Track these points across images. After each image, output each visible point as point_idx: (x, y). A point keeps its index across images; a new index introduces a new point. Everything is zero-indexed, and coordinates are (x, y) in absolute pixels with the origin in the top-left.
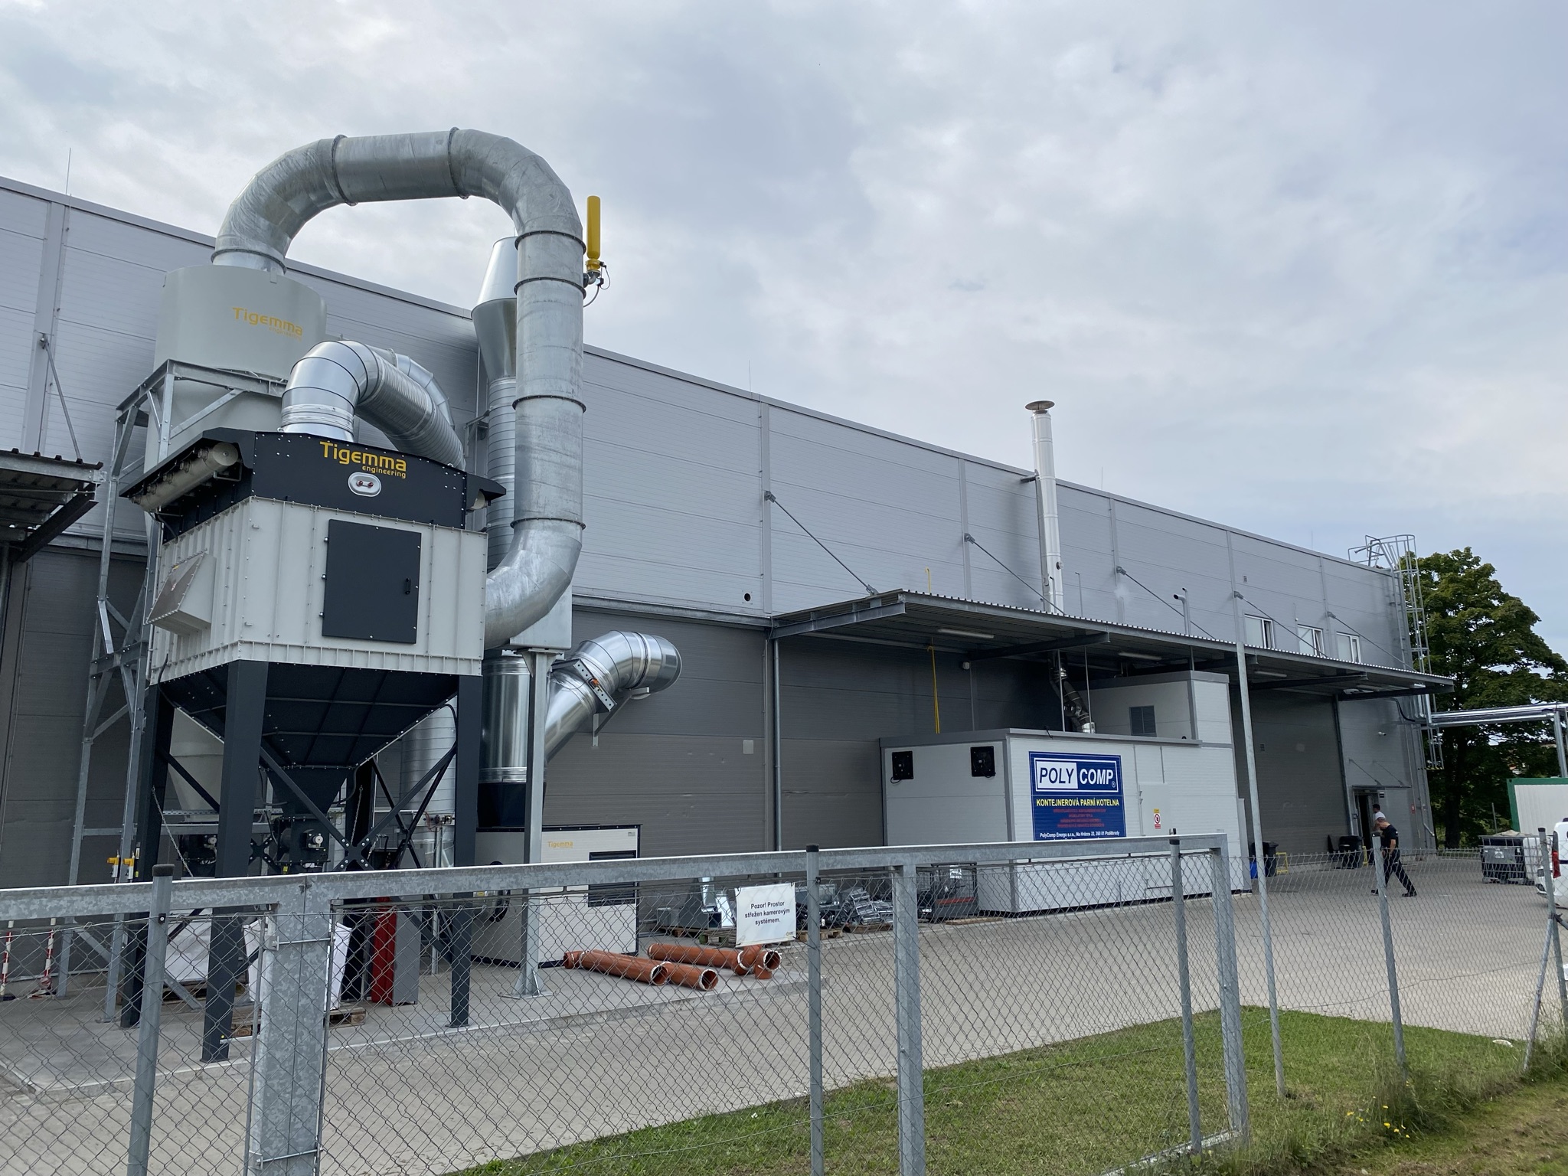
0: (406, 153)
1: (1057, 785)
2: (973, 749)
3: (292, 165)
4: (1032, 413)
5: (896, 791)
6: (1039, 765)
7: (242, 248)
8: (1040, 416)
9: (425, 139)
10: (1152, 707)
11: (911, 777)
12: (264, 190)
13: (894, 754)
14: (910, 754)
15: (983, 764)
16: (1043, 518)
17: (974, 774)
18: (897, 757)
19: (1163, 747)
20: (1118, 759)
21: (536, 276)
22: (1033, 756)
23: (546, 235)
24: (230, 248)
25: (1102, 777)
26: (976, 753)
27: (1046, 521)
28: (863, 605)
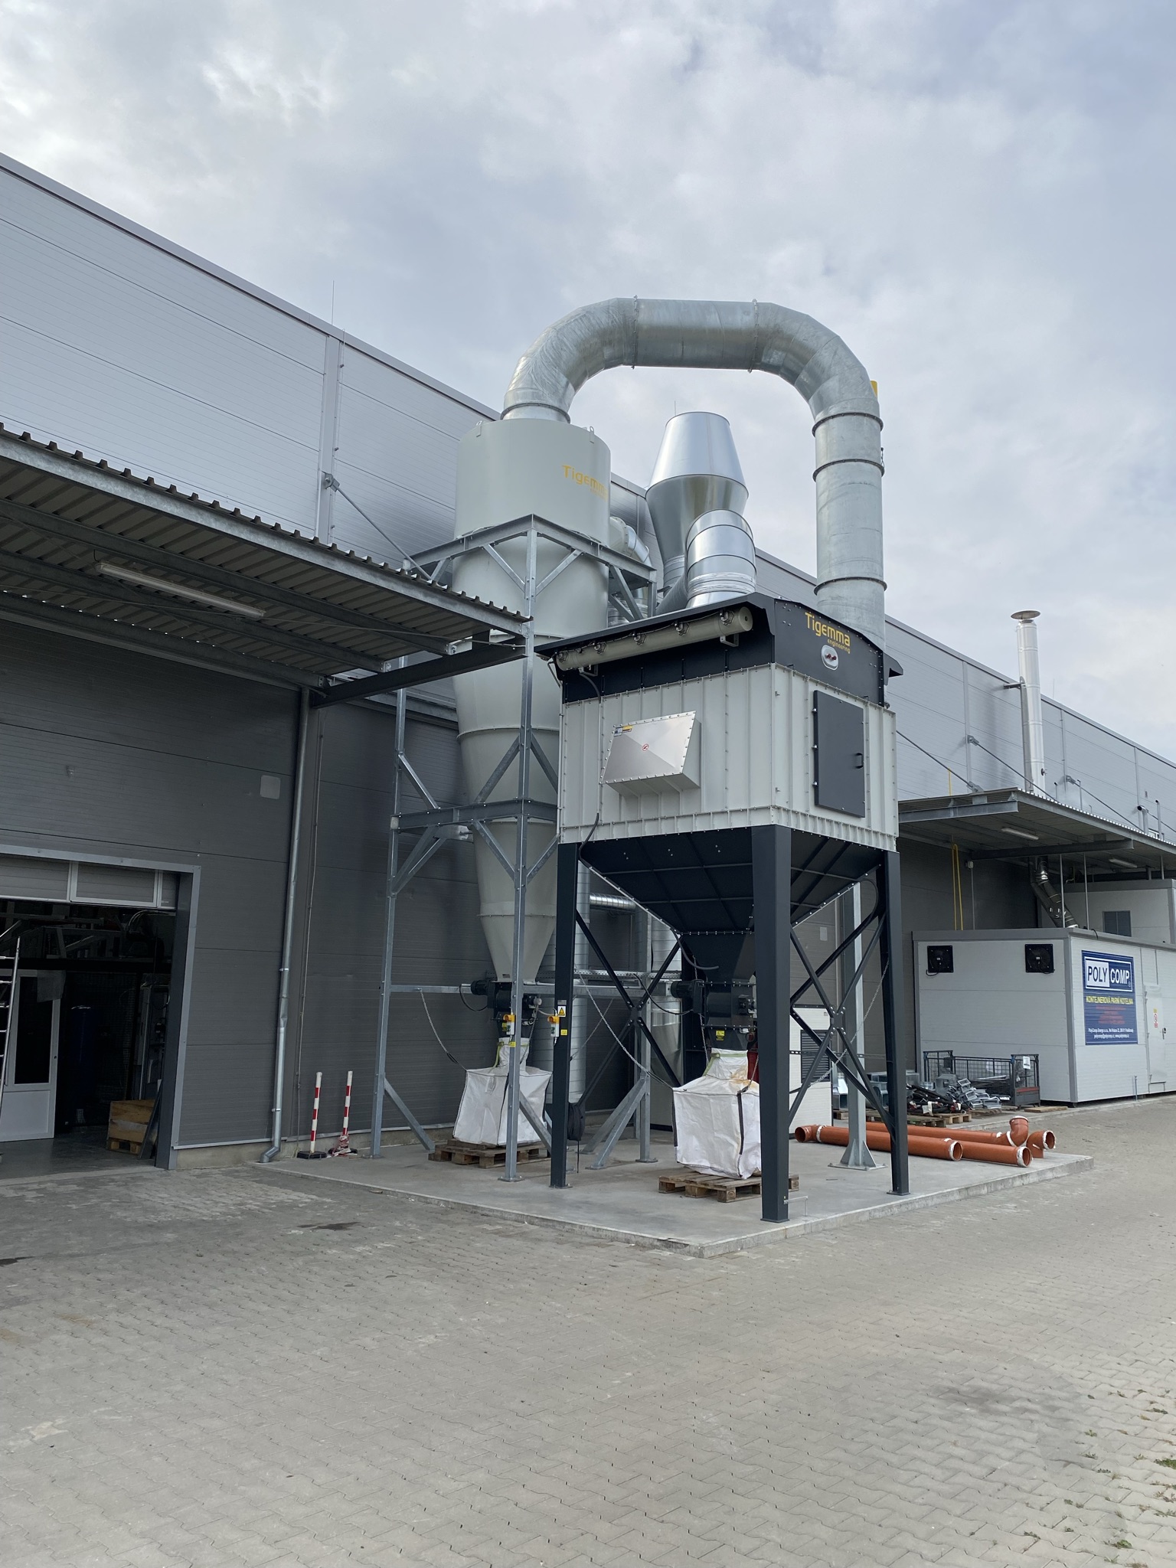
0: (713, 321)
1: (1098, 983)
2: (1027, 947)
3: (593, 322)
4: (1018, 622)
5: (930, 985)
6: (1088, 963)
7: (544, 402)
8: (1027, 625)
9: (731, 307)
10: (1129, 912)
11: (950, 969)
12: (566, 345)
13: (930, 948)
14: (950, 948)
15: (1039, 960)
16: (1028, 725)
17: (1029, 969)
18: (932, 951)
19: (1157, 951)
20: (1131, 959)
21: (851, 457)
22: (1085, 954)
23: (861, 417)
24: (534, 401)
25: (1123, 977)
26: (1030, 950)
27: (1031, 728)
28: (962, 801)
